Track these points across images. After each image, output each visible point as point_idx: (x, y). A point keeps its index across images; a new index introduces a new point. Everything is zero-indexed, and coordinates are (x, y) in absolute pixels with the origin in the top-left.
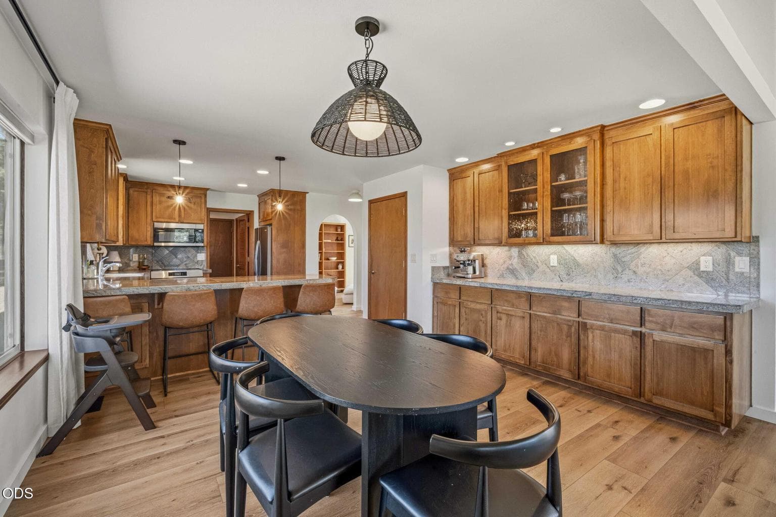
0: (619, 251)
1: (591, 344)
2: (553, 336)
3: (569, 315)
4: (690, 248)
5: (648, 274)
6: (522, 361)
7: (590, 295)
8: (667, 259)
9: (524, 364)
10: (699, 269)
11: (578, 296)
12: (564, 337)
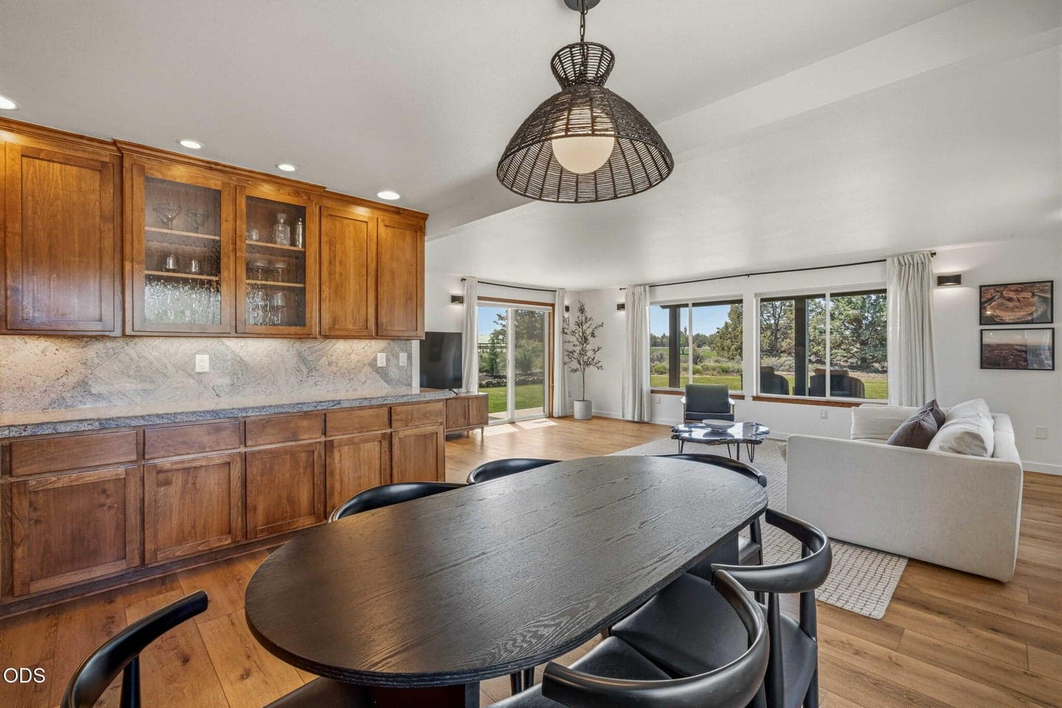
0: (304, 348)
1: (338, 465)
2: (283, 475)
3: (312, 437)
4: (369, 344)
5: (335, 373)
6: (226, 539)
7: (339, 403)
8: (353, 356)
9: (232, 543)
10: (377, 364)
11: (323, 407)
12: (302, 470)
